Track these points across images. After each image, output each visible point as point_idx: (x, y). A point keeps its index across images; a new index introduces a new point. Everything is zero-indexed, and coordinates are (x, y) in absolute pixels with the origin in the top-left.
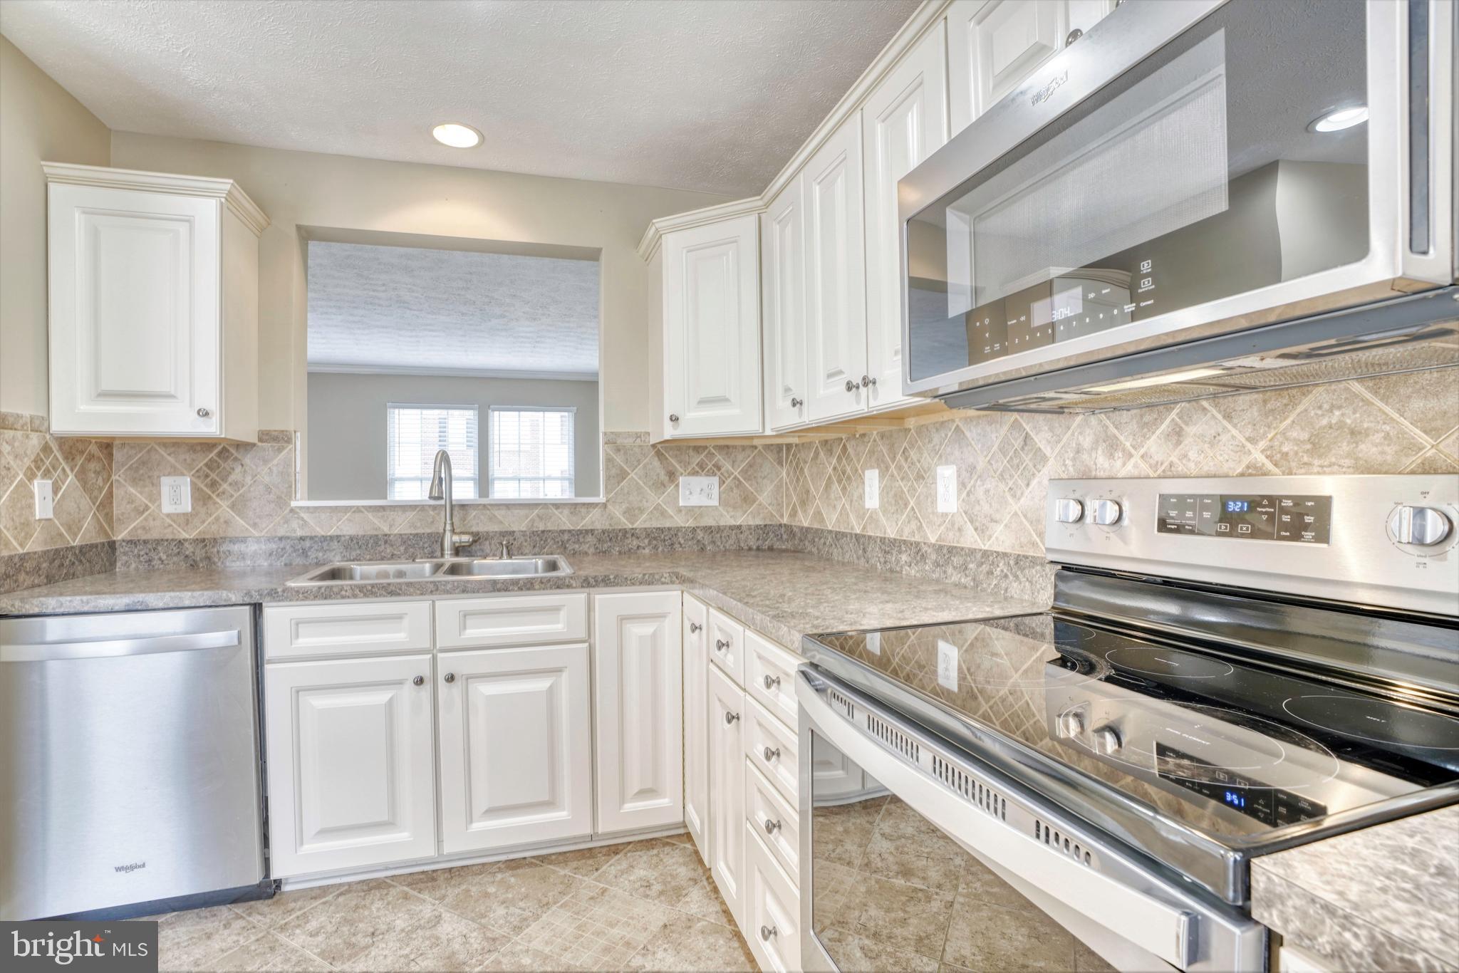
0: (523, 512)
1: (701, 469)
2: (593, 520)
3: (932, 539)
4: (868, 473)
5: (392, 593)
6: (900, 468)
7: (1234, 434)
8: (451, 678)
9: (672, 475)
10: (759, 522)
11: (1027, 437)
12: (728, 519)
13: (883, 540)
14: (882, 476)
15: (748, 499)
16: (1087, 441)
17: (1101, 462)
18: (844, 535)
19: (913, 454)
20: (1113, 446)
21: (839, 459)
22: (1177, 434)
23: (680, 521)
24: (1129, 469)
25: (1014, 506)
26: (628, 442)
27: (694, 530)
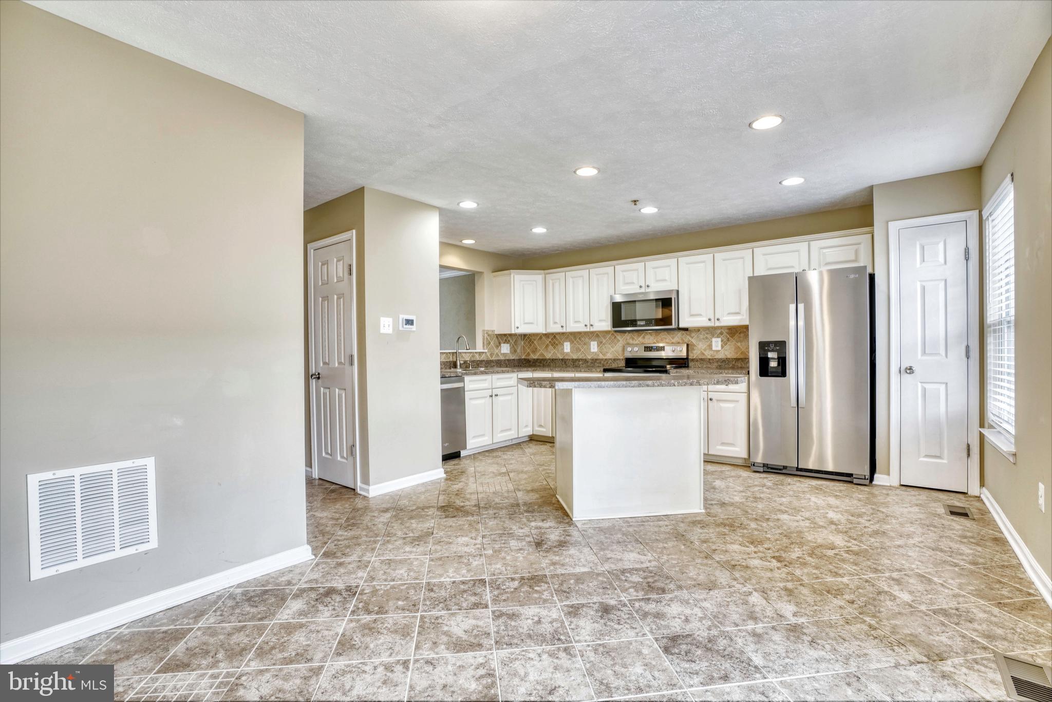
0: (468, 355)
1: (506, 342)
2: (483, 357)
3: (589, 358)
4: (565, 344)
5: (486, 373)
6: (578, 342)
7: (652, 338)
8: (496, 395)
9: (500, 343)
10: (517, 358)
11: (615, 337)
12: (512, 357)
13: (573, 359)
14: (571, 344)
15: (515, 351)
16: (628, 338)
17: (631, 341)
18: (555, 359)
19: (583, 339)
20: (633, 339)
21: (552, 339)
22: (644, 337)
23: (502, 358)
24: (636, 342)
25: (612, 350)
26: (490, 333)
27: (505, 360)
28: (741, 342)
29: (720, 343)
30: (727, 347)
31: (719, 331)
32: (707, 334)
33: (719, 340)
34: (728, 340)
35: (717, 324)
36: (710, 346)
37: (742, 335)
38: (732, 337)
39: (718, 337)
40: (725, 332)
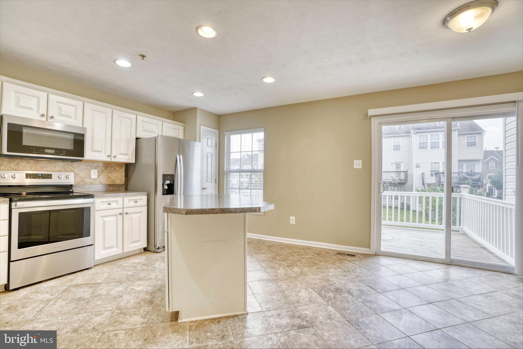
28: (111, 173)
29: (97, 174)
30: (102, 176)
31: (97, 164)
32: (87, 165)
33: (96, 171)
34: (103, 171)
35: (113, 160)
36: (89, 176)
37: (112, 168)
38: (105, 169)
39: (95, 169)
40: (101, 165)
